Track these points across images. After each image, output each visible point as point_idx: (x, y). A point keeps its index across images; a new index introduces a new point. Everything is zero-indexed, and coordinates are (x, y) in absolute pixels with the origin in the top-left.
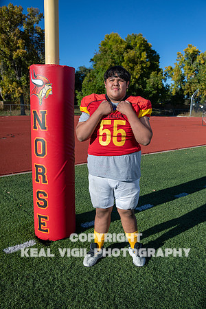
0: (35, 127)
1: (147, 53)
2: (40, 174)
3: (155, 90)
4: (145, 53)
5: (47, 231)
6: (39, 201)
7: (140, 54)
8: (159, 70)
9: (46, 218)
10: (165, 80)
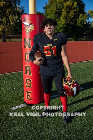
0: (25, 47)
1: (77, 2)
2: (28, 70)
3: (82, 25)
4: (76, 2)
5: (31, 99)
6: (27, 84)
7: (73, 3)
8: (84, 13)
9: (31, 93)
10: (88, 19)
